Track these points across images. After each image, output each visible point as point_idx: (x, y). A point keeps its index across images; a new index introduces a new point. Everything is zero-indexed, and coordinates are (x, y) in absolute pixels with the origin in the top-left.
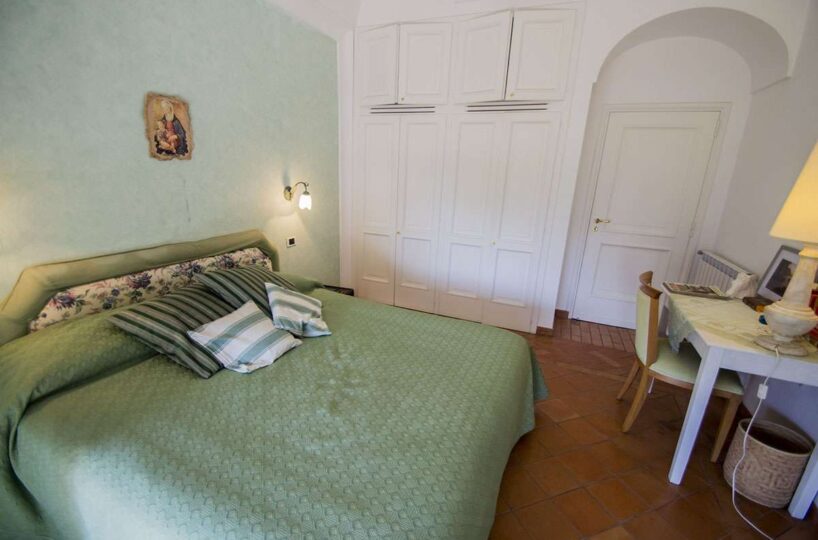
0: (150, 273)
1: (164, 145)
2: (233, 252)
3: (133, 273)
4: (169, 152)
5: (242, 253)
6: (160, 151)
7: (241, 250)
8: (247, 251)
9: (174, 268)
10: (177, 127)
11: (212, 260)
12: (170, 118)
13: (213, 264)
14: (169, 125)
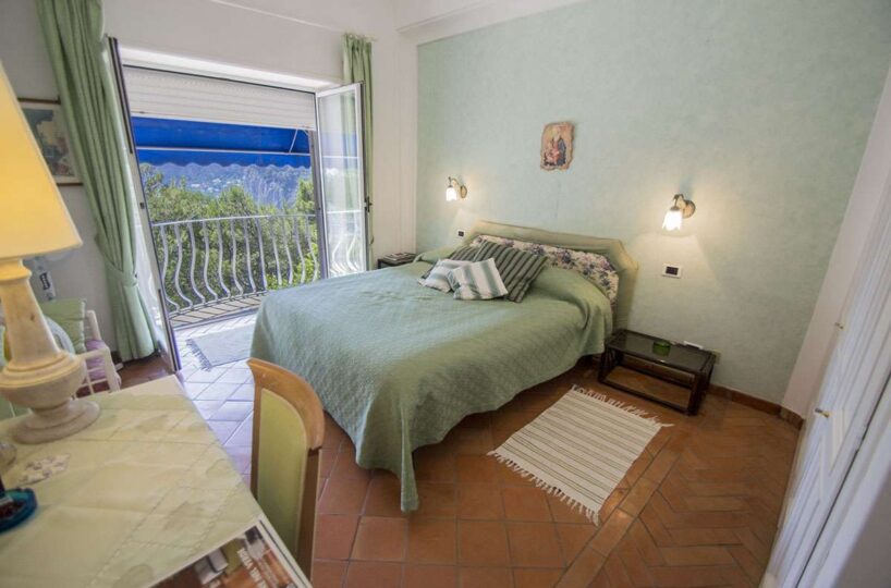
0: (515, 242)
1: (550, 159)
2: (577, 250)
3: (509, 239)
4: (552, 164)
5: (584, 254)
6: (546, 163)
7: (586, 251)
8: (590, 255)
9: (528, 244)
10: (560, 145)
11: (555, 249)
12: (556, 139)
13: (553, 253)
14: (555, 145)
